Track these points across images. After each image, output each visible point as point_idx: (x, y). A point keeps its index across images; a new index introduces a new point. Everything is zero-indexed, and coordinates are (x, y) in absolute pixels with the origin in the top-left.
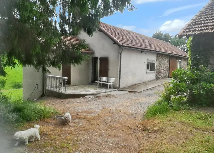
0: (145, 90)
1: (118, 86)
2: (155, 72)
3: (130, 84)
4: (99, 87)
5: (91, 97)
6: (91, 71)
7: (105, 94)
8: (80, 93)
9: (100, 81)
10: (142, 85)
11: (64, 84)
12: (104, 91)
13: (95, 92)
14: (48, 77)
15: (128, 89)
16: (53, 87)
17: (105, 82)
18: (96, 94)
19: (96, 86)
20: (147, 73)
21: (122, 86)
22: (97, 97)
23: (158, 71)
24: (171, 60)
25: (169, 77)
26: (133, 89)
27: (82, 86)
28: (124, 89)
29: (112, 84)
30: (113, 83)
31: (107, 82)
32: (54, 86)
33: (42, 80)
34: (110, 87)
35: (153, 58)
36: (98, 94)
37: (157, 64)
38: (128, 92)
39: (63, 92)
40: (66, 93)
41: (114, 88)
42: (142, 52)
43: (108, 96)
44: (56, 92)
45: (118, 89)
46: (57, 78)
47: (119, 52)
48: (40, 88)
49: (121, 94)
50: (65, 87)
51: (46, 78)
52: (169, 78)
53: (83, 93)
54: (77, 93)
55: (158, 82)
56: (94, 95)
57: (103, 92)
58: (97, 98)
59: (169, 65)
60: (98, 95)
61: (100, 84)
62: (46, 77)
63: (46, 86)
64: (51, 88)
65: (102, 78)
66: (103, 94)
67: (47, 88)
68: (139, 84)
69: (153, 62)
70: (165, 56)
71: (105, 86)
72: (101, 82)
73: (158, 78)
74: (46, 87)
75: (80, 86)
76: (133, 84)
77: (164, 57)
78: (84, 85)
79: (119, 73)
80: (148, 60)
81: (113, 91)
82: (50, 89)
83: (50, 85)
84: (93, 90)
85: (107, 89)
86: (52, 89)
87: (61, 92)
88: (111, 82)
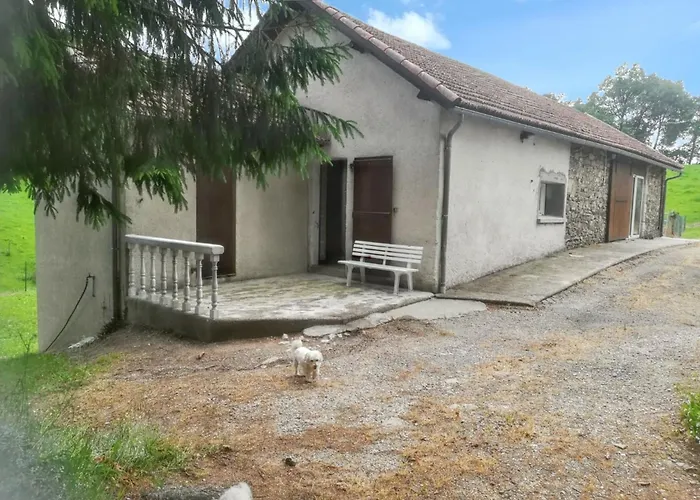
1: (436, 278)
2: (564, 219)
3: (479, 270)
4: (353, 285)
5: (332, 331)
6: (315, 218)
7: (387, 316)
8: (278, 317)
9: (357, 258)
10: (525, 272)
11: (207, 275)
12: (382, 304)
13: (346, 310)
14: (137, 246)
15: (477, 291)
16: (160, 289)
17: (380, 262)
18: (353, 319)
19: (341, 280)
20: (539, 222)
21: (451, 278)
22: (357, 332)
23: (574, 215)
24: (614, 173)
25: (606, 240)
26: (498, 290)
27: (282, 280)
28: (459, 292)
29: (407, 270)
30: (414, 266)
31: (389, 263)
32: (162, 285)
33: (111, 257)
34: (403, 286)
35: (557, 165)
36: (362, 317)
37: (569, 188)
38: (482, 307)
39: (204, 310)
40: (215, 318)
41: (418, 287)
42: (524, 135)
43: (403, 326)
44: (170, 312)
45: (438, 290)
46: (174, 248)
47: (443, 132)
48: (105, 290)
49: (457, 315)
50: (210, 287)
51: (128, 251)
52: (609, 244)
53: (291, 313)
54: (267, 316)
55: (580, 260)
56: (341, 322)
57: (376, 306)
58: (357, 340)
59: (609, 194)
60: (361, 324)
61: (356, 270)
62: (127, 244)
63: (128, 282)
64: (149, 291)
65: (362, 247)
66: (378, 316)
67: (132, 293)
68: (511, 267)
69: (559, 181)
70: (596, 160)
71: (379, 280)
72: (361, 264)
73: (573, 243)
74: (128, 287)
75: (272, 279)
76: (491, 269)
77: (594, 163)
78: (286, 275)
79: (438, 223)
80: (542, 170)
81: (419, 301)
82: (144, 296)
83: (146, 279)
84: (331, 299)
85: (391, 292)
86: (155, 298)
87: (192, 311)
88: (404, 265)
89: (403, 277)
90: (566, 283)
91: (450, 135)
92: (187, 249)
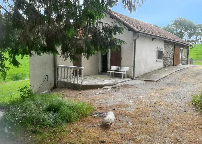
0: (160, 78)
1: (132, 75)
2: (163, 60)
3: (142, 73)
4: (111, 77)
5: (110, 87)
6: (100, 60)
7: (122, 84)
8: (97, 84)
9: (112, 70)
10: (153, 73)
12: (120, 81)
13: (112, 83)
14: (60, 68)
15: (142, 78)
16: (67, 78)
17: (118, 71)
18: (114, 85)
19: (109, 76)
20: (156, 61)
21: (136, 75)
22: (116, 87)
23: (165, 59)
24: (175, 48)
25: (173, 65)
26: (148, 78)
27: (93, 76)
28: (138, 78)
29: (125, 73)
30: (127, 72)
31: (120, 71)
33: (53, 71)
34: (124, 77)
35: (161, 46)
36: (116, 84)
37: (164, 52)
38: (144, 82)
39: (80, 83)
40: (82, 84)
41: (128, 77)
42: (153, 39)
43: (126, 86)
44: (71, 83)
45: (133, 78)
46: (68, 68)
48: (51, 79)
49: (138, 83)
50: (77, 78)
51: (58, 69)
52: (174, 67)
53: (99, 83)
54: (94, 84)
55: (167, 70)
56: (112, 85)
57: (119, 82)
58: (116, 89)
59: (174, 53)
60: (116, 86)
61: (112, 73)
62: (57, 67)
63: (58, 77)
65: (113, 68)
66: (120, 84)
67: (59, 79)
68: (150, 72)
69: (161, 50)
70: (170, 44)
71: (117, 75)
72: (113, 72)
73: (165, 66)
74: (58, 78)
75: (90, 76)
76: (145, 73)
77: (170, 45)
78: (93, 75)
79: (133, 61)
80: (157, 47)
81: (130, 80)
82: (62, 80)
83: (63, 76)
84: (107, 80)
85: (121, 79)
86: (66, 80)
87: (76, 83)
89: (124, 75)
90: (164, 76)
91: (136, 39)
92: (71, 68)
